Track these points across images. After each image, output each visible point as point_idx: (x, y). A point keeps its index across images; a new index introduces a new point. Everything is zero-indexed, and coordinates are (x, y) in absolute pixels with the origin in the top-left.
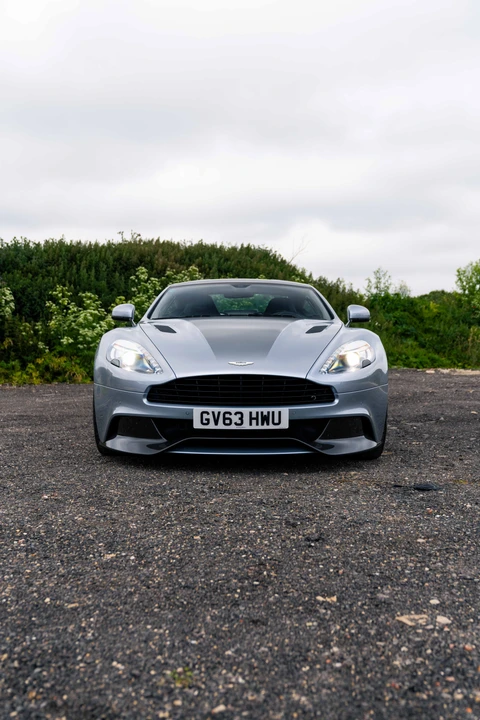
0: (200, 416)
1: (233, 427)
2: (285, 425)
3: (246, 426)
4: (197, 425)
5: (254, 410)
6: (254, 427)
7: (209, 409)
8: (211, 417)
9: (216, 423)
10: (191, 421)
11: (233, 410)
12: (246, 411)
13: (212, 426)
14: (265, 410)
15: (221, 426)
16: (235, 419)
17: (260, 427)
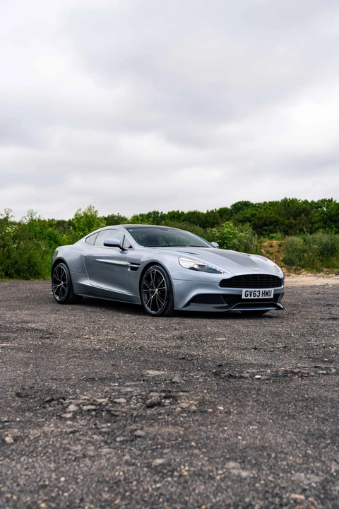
0: (245, 293)
1: (256, 297)
2: (272, 297)
3: (261, 297)
4: (243, 297)
5: (264, 290)
6: (263, 297)
7: (248, 290)
8: (249, 293)
9: (251, 296)
10: (241, 295)
11: (257, 290)
12: (261, 290)
13: (249, 297)
14: (267, 290)
15: (252, 297)
16: (257, 294)
17: (265, 297)
